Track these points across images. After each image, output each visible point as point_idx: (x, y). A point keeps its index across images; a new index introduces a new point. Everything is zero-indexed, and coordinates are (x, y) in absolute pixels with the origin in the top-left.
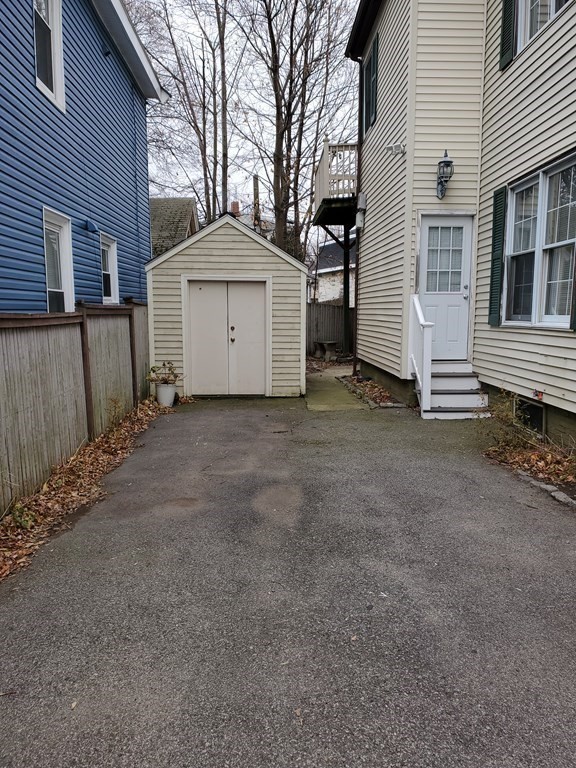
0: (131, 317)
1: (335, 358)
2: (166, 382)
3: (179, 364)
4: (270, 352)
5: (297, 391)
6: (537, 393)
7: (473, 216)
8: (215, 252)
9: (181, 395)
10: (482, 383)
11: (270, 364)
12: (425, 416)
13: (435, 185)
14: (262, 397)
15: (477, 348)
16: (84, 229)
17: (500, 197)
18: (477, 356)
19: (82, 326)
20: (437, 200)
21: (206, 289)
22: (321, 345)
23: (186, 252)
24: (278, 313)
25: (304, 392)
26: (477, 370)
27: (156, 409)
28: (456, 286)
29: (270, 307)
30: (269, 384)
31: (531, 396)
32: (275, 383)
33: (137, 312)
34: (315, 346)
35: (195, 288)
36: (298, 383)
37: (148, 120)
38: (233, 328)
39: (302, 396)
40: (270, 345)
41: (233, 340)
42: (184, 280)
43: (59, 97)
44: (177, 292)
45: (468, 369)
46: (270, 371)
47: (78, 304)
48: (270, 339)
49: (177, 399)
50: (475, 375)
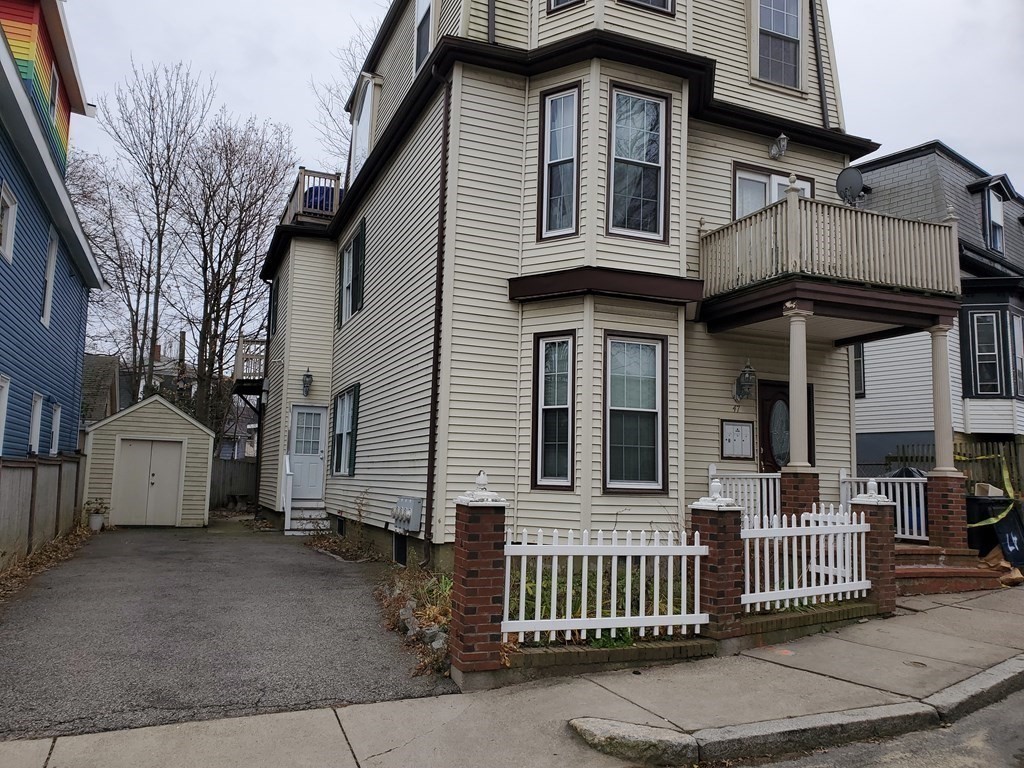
0: (78, 463)
1: (245, 508)
2: (97, 512)
3: (108, 501)
4: (181, 494)
5: (201, 523)
6: (340, 512)
7: (327, 408)
8: (145, 420)
9: (106, 525)
10: (329, 514)
11: (181, 502)
12: (286, 533)
13: (302, 387)
14: (173, 527)
15: (328, 491)
16: (48, 401)
17: (336, 400)
18: (328, 496)
19: (60, 466)
20: (303, 397)
21: (135, 445)
22: (234, 497)
23: (123, 419)
24: (190, 465)
25: (206, 523)
26: (328, 506)
27: (90, 530)
28: (315, 451)
29: (184, 460)
30: (180, 517)
31: (336, 513)
32: (185, 517)
33: (82, 460)
34: (228, 498)
35: (127, 444)
36: (202, 517)
37: (90, 304)
38: (153, 475)
39: (205, 527)
40: (182, 488)
41: (153, 484)
42: (118, 439)
43: (46, 321)
44: (112, 447)
45: (322, 505)
46: (180, 507)
47: (60, 453)
48: (182, 483)
49: (103, 528)
50: (325, 509)
